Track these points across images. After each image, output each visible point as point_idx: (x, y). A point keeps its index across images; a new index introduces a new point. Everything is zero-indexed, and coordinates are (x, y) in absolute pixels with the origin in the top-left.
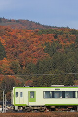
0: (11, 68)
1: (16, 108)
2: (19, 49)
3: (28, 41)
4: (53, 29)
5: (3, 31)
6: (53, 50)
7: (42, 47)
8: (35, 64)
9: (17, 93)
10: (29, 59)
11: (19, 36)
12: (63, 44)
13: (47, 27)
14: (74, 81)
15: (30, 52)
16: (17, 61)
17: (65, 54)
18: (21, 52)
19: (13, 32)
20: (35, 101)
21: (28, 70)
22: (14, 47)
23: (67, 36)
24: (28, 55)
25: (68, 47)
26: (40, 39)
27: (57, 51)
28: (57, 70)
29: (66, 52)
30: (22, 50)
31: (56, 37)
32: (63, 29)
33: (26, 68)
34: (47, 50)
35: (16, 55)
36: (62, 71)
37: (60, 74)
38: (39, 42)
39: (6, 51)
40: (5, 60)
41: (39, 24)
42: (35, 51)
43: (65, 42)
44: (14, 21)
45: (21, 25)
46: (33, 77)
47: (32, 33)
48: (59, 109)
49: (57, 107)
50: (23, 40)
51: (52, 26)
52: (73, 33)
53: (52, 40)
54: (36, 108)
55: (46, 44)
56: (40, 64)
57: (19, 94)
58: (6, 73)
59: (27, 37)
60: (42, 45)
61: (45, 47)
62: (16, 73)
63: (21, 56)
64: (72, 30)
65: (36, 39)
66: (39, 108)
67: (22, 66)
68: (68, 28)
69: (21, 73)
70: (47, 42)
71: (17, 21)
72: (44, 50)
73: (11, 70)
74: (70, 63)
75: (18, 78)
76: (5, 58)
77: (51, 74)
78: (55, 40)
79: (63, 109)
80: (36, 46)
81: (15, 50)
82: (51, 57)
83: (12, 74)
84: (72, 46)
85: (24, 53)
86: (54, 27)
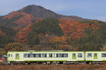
0: (66, 41)
1: (9, 63)
2: (71, 31)
3: (75, 27)
4: (89, 21)
5: (62, 22)
6: (89, 32)
7: (83, 30)
8: (79, 39)
9: (9, 55)
10: (76, 36)
11: (71, 24)
12: (94, 28)
13: (85, 19)
14: (100, 48)
15: (77, 33)
16: (70, 38)
17: (95, 34)
18: (72, 33)
19: (67, 22)
20: (19, 59)
21: (75, 42)
22: (68, 30)
23: (96, 25)
24: (75, 34)
25: (97, 30)
26: (82, 26)
27: (91, 32)
28: (91, 42)
29: (96, 33)
30: (72, 32)
31: (90, 25)
32: (94, 20)
33: (74, 41)
34: (85, 32)
35: (69, 34)
36: (94, 43)
37: (92, 44)
38: (81, 27)
39: (63, 32)
40: (63, 37)
41: (81, 18)
42: (79, 32)
43: (95, 28)
44: (68, 16)
45: (72, 19)
46: (78, 46)
47: (78, 23)
48: (32, 63)
49: (31, 62)
50: (73, 26)
51: (88, 19)
52: (100, 23)
53: (88, 27)
54: (19, 63)
55: (85, 28)
56: (82, 39)
57: (11, 55)
58: (64, 44)
59: (75, 25)
60: (83, 29)
61: (84, 30)
62: (69, 44)
63: (72, 35)
64: (99, 21)
65: (79, 26)
66: (21, 63)
67: (72, 40)
68: (97, 20)
69: (71, 44)
70: (86, 27)
71: (70, 16)
72: (84, 32)
73: (66, 43)
74: (98, 38)
75: (70, 46)
76: (63, 36)
77: (87, 44)
78: (90, 26)
79: (35, 63)
80: (80, 30)
81: (68, 32)
82: (88, 35)
83: (67, 45)
84: (99, 30)
85: (73, 33)
86: (89, 20)
